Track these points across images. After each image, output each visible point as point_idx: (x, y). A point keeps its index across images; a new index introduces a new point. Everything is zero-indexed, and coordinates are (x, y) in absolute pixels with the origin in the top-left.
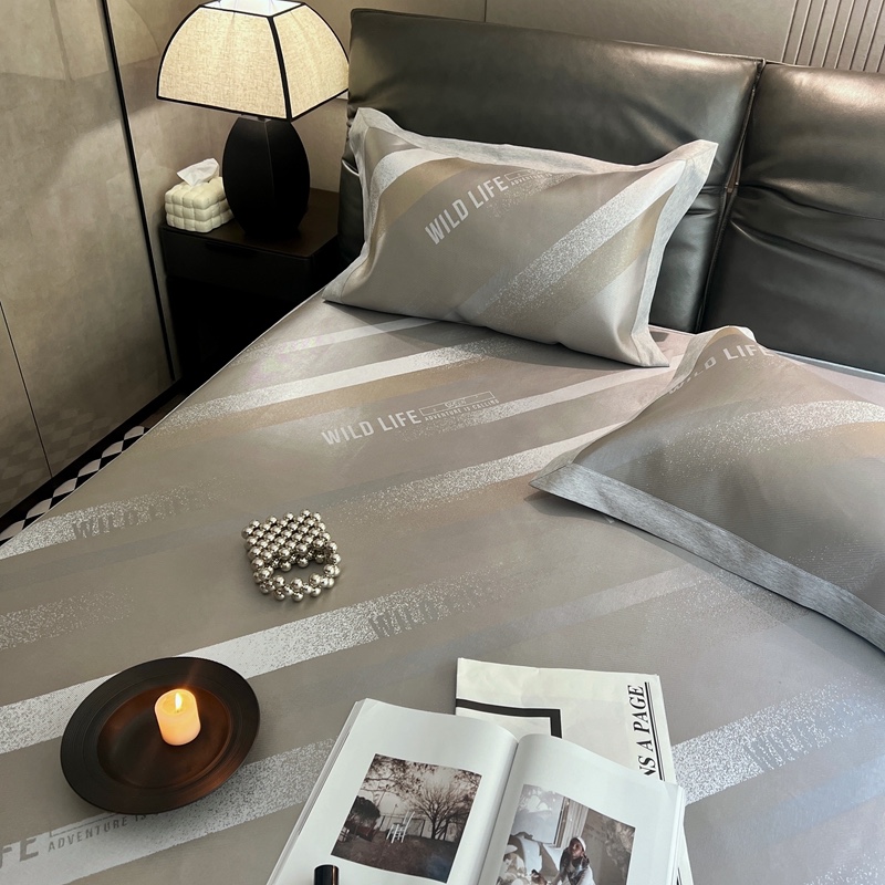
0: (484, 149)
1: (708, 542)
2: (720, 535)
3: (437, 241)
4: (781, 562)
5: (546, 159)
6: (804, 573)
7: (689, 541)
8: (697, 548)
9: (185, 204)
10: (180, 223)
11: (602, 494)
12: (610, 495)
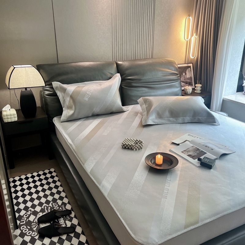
0: (82, 84)
1: (170, 121)
2: (171, 119)
3: (87, 100)
4: (181, 118)
5: (94, 83)
6: (185, 118)
7: (167, 122)
8: (169, 123)
9: (11, 115)
10: (10, 121)
11: (153, 122)
12: (154, 121)
